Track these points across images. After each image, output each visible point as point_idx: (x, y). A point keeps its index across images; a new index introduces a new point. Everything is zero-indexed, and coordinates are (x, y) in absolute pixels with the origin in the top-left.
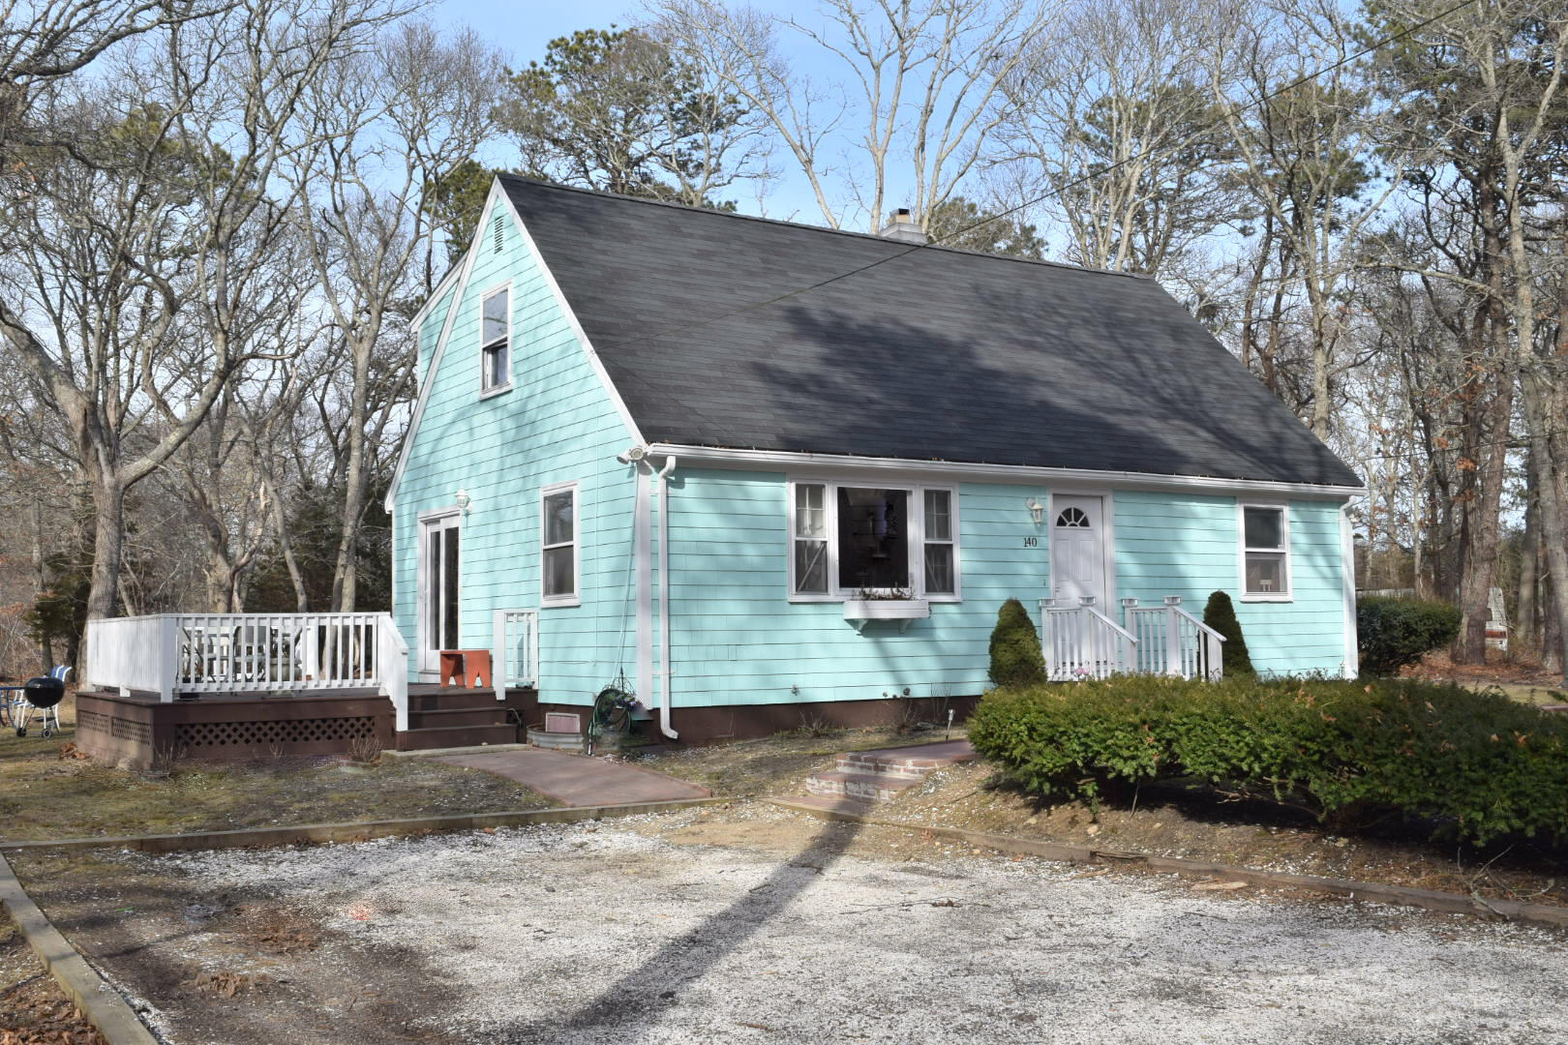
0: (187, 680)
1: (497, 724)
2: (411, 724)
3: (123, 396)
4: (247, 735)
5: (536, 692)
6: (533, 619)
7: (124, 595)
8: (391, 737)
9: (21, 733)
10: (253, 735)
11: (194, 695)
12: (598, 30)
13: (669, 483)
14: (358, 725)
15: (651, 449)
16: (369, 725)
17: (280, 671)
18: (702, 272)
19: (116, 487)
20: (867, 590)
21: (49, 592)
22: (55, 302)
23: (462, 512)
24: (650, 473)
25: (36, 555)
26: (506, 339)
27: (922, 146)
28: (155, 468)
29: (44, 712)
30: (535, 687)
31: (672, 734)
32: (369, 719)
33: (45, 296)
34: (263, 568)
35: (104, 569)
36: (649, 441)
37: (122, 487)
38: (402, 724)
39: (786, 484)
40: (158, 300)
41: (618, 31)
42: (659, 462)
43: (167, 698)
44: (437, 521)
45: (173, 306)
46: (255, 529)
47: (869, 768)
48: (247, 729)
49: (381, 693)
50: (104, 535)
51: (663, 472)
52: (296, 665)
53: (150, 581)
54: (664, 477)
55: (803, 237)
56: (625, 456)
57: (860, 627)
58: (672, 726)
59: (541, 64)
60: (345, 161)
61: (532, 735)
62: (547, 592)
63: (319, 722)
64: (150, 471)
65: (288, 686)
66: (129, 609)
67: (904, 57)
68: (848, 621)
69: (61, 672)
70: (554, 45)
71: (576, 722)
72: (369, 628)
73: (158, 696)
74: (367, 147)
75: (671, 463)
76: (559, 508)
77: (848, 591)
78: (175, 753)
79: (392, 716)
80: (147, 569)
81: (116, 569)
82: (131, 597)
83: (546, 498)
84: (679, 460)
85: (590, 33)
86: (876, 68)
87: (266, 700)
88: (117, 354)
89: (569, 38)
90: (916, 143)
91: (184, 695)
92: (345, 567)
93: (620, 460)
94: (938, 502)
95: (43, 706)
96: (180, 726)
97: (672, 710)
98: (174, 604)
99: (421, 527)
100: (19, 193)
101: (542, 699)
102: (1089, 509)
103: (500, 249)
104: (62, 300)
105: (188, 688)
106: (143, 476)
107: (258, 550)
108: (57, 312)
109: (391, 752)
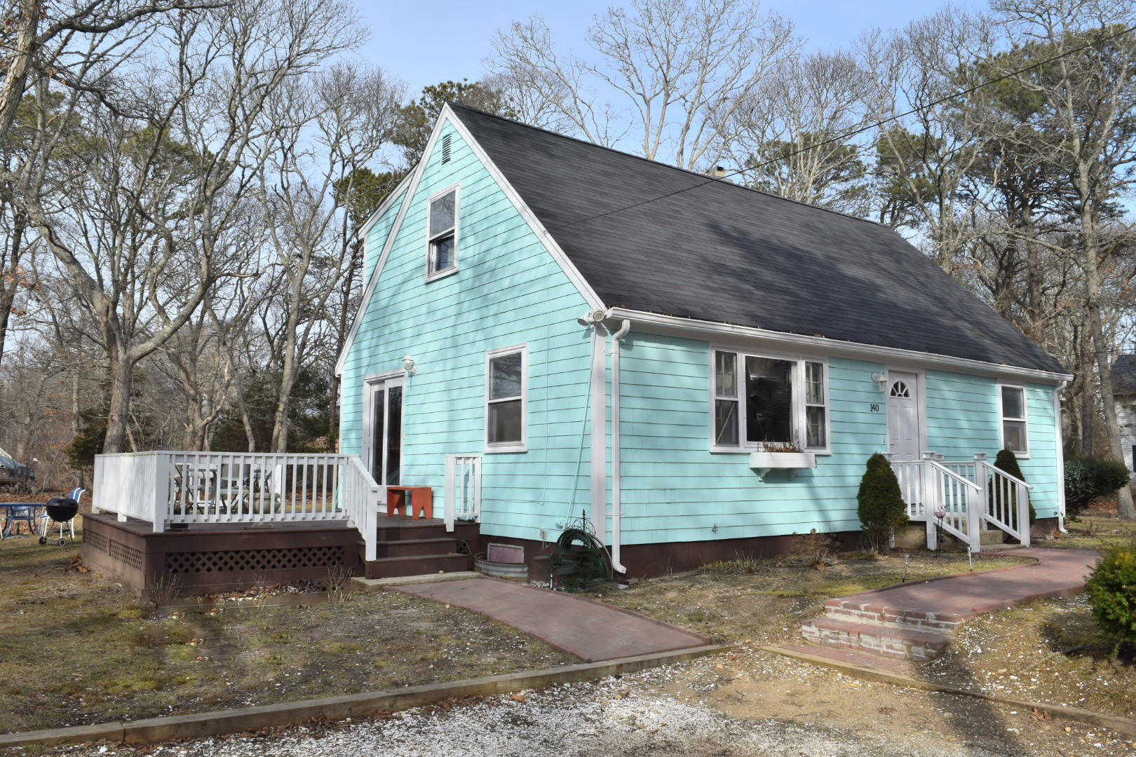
0: (177, 512)
1: (450, 554)
2: (379, 555)
3: (135, 310)
4: (231, 563)
5: (478, 525)
6: (477, 462)
7: (131, 438)
8: (360, 566)
9: (42, 541)
10: (237, 563)
11: (184, 526)
12: (455, 82)
13: (621, 345)
14: (329, 554)
15: (609, 313)
16: (339, 553)
17: (262, 504)
18: (610, 186)
19: (127, 361)
20: (769, 444)
21: (82, 435)
22: (95, 248)
23: (407, 374)
24: (605, 335)
25: (75, 410)
26: (453, 231)
27: (682, 152)
28: (155, 349)
29: (61, 525)
30: (478, 521)
31: (621, 569)
32: (339, 548)
33: (88, 242)
34: (223, 423)
35: (116, 418)
36: (608, 306)
37: (131, 362)
38: (371, 555)
39: (709, 351)
40: (163, 242)
41: (468, 83)
42: (614, 325)
43: (158, 529)
44: (381, 382)
45: (171, 248)
46: (220, 396)
47: (872, 618)
48: (232, 558)
49: (350, 525)
50: (118, 393)
51: (617, 334)
52: (276, 500)
53: (149, 429)
54: (618, 339)
55: (670, 172)
56: (585, 318)
57: (763, 475)
58: (622, 562)
59: (418, 103)
60: (289, 155)
61: (481, 564)
62: (491, 440)
63: (296, 551)
64: (151, 351)
65: (268, 518)
66: (134, 447)
67: (668, 95)
68: (753, 469)
69: (77, 494)
70: (428, 90)
71: (519, 554)
72: (330, 468)
73: (150, 524)
74: (304, 151)
75: (626, 325)
76: (506, 368)
77: (755, 444)
78: (165, 585)
79: (362, 547)
80: (147, 422)
81: (126, 419)
82: (136, 440)
83: (491, 361)
84: (633, 324)
85: (451, 84)
86: (647, 102)
87: (248, 532)
88: (133, 282)
89: (436, 86)
90: (678, 149)
91: (175, 526)
92: (281, 423)
93: (581, 322)
94: (815, 372)
95: (61, 521)
96: (170, 555)
97: (623, 548)
98: (164, 445)
99: (366, 386)
100: (74, 172)
101: (483, 531)
102: (910, 384)
103: (447, 161)
104: (99, 245)
105: (178, 519)
106: (147, 354)
107: (221, 411)
108: (95, 252)
109: (362, 580)
